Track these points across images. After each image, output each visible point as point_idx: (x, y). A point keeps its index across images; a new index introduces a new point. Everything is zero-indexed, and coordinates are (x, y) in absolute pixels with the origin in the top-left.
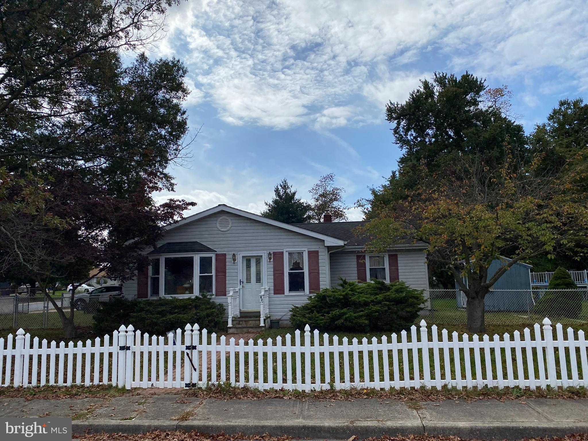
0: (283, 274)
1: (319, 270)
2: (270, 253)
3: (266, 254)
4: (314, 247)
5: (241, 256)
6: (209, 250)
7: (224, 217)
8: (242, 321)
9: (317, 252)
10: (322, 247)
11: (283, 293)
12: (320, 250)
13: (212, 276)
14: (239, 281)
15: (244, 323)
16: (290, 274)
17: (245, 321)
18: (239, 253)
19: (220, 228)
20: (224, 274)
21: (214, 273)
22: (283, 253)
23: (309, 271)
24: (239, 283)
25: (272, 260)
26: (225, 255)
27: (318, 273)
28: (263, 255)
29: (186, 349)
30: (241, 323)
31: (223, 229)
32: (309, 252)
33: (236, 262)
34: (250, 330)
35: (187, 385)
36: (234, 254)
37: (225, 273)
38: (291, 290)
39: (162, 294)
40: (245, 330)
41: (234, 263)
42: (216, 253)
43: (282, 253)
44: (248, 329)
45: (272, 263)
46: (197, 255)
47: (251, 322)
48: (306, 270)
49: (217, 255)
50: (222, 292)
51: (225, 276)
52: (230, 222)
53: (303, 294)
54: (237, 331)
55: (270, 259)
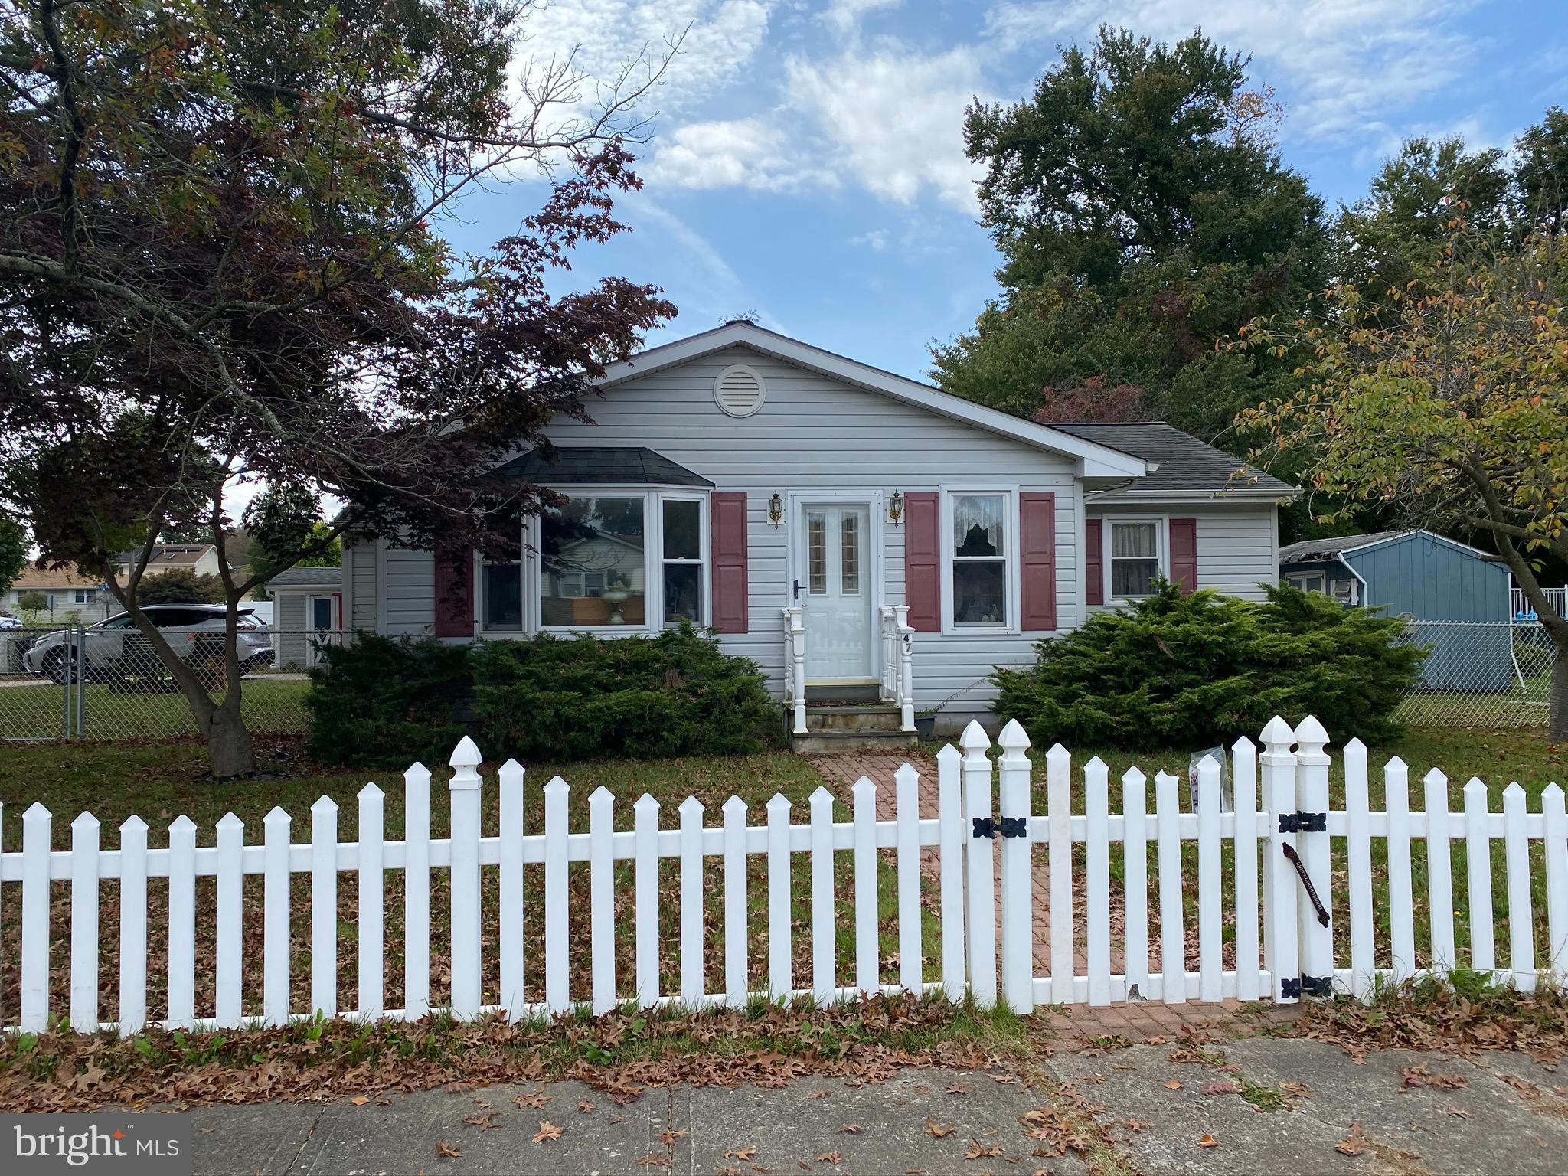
0: (936, 566)
1: (1053, 555)
2: (897, 495)
3: (881, 500)
4: (1043, 479)
5: (798, 501)
6: (689, 478)
7: (741, 367)
8: (834, 715)
9: (1049, 499)
10: (1067, 480)
11: (938, 628)
12: (1058, 492)
13: (700, 565)
14: (791, 585)
15: (840, 721)
16: (958, 567)
17: (844, 715)
18: (790, 493)
19: (725, 405)
20: (740, 562)
21: (705, 558)
22: (937, 495)
23: (1022, 556)
24: (791, 592)
25: (901, 520)
26: (742, 498)
27: (1052, 565)
28: (872, 500)
29: (1282, 829)
30: (830, 720)
31: (734, 410)
32: (1025, 498)
33: (781, 521)
34: (871, 743)
35: (1289, 988)
36: (776, 496)
37: (745, 556)
38: (959, 617)
39: (532, 622)
40: (853, 743)
41: (776, 526)
42: (712, 489)
43: (935, 498)
44: (865, 740)
45: (901, 529)
46: (654, 494)
47: (862, 718)
48: (1011, 555)
49: (717, 499)
50: (734, 619)
51: (744, 567)
52: (762, 385)
53: (1002, 632)
54: (827, 748)
55: (895, 514)
